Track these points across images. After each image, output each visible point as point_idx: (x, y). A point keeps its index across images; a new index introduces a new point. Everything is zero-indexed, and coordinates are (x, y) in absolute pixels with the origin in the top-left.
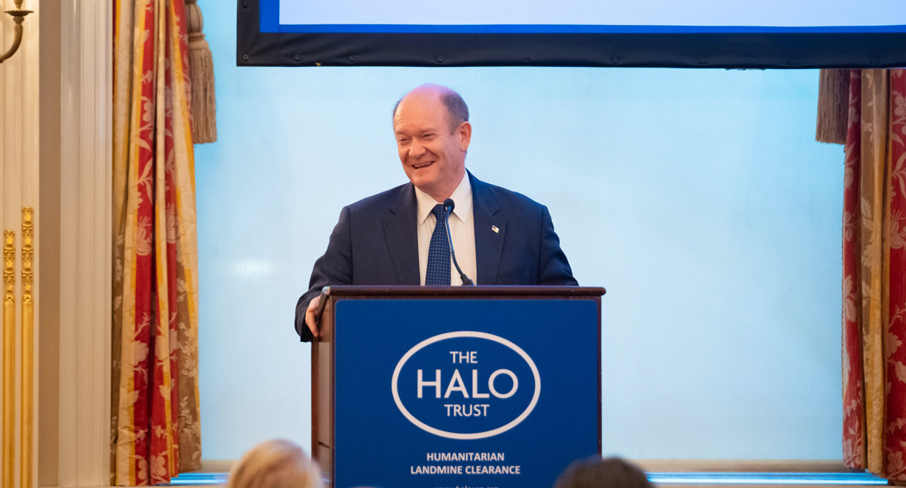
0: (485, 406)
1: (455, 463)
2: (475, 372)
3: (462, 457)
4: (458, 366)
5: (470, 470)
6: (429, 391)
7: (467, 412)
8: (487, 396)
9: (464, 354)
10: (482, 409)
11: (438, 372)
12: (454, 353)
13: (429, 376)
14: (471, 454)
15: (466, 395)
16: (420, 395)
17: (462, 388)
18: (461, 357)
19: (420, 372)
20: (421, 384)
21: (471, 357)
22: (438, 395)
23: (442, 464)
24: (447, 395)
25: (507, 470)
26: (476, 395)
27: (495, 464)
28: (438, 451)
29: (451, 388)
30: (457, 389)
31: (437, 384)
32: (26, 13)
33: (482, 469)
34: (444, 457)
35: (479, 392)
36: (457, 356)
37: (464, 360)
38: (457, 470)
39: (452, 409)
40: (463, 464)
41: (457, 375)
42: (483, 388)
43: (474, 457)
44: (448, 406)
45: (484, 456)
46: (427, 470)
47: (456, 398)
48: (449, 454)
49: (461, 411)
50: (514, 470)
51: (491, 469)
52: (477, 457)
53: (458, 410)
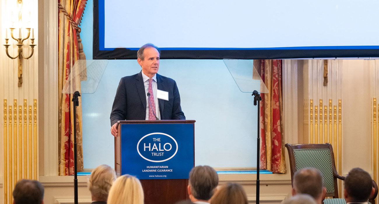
0: (163, 153)
1: (154, 169)
2: (160, 144)
3: (157, 167)
4: (155, 142)
5: (159, 171)
6: (147, 149)
7: (158, 155)
8: (163, 150)
9: (157, 139)
10: (162, 154)
11: (150, 144)
12: (154, 139)
13: (147, 145)
14: (159, 166)
15: (157, 150)
16: (145, 150)
17: (156, 148)
18: (156, 140)
19: (145, 144)
20: (145, 147)
21: (159, 140)
22: (150, 150)
23: (151, 169)
24: (152, 150)
25: (169, 171)
26: (160, 150)
27: (165, 169)
28: (150, 165)
29: (153, 148)
30: (155, 148)
31: (150, 147)
32: (35, 45)
33: (162, 170)
34: (151, 167)
35: (161, 149)
36: (155, 139)
37: (157, 140)
38: (155, 171)
39: (154, 154)
40: (157, 169)
41: (155, 145)
42: (162, 148)
43: (160, 167)
44: (153, 153)
45: (162, 167)
46: (147, 171)
47: (155, 151)
48: (153, 166)
49: (156, 154)
50: (171, 170)
51: (165, 170)
52: (161, 167)
53: (155, 154)
